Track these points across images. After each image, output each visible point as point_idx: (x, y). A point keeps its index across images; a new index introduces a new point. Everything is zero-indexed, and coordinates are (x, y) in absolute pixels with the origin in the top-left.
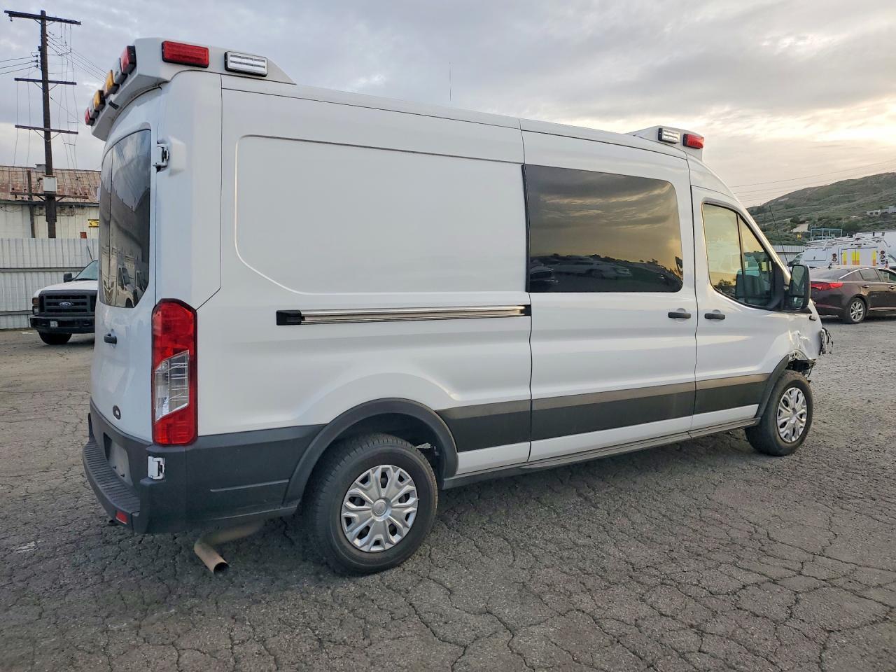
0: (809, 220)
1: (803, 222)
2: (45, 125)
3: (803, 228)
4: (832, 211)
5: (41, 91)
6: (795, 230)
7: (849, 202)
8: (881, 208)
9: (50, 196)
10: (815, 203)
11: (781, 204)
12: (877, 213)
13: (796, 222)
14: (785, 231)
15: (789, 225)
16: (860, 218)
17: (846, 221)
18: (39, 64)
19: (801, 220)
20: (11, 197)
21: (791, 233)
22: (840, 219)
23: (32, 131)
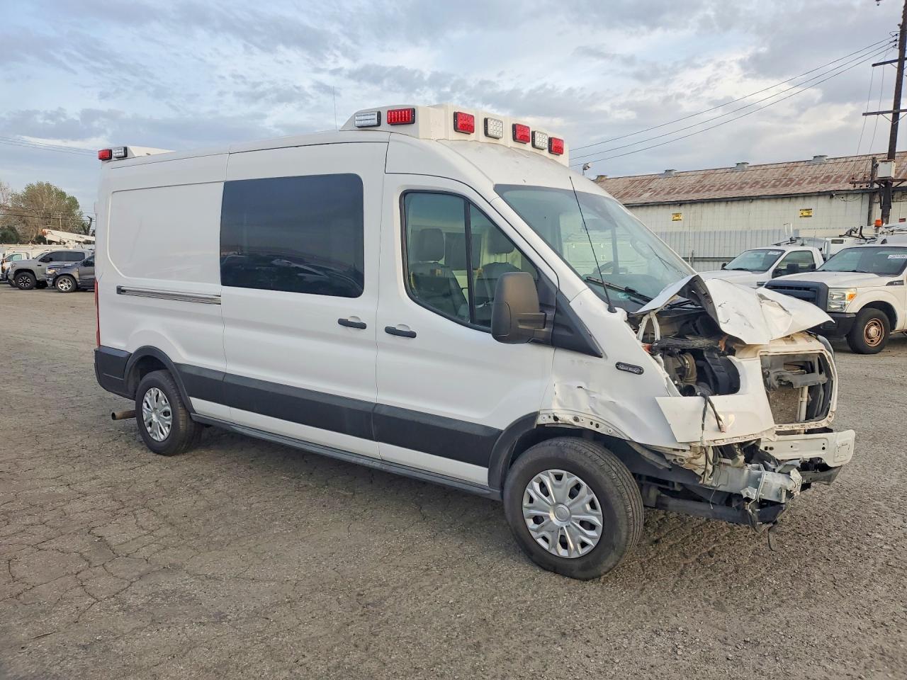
2: (894, 109)
5: (896, 70)
9: (886, 182)
18: (898, 43)
20: (851, 187)
23: (880, 115)
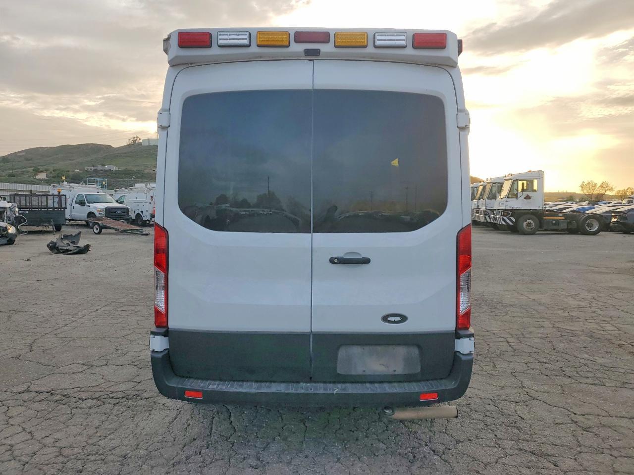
0: (46, 170)
1: (42, 172)
3: (42, 176)
4: (61, 165)
6: (37, 177)
7: (70, 160)
8: (93, 166)
10: (47, 159)
11: (20, 157)
12: (91, 169)
13: (37, 171)
14: (30, 177)
15: (32, 173)
16: (81, 172)
17: (73, 173)
19: (41, 170)
21: (35, 179)
22: (69, 171)
